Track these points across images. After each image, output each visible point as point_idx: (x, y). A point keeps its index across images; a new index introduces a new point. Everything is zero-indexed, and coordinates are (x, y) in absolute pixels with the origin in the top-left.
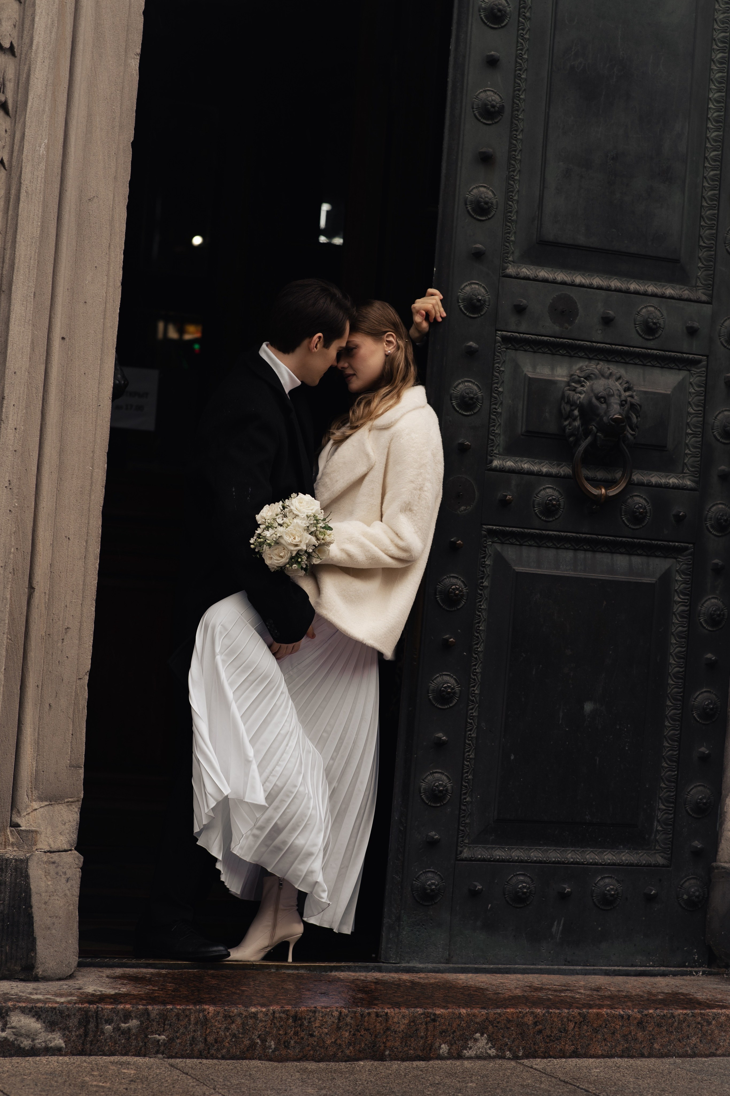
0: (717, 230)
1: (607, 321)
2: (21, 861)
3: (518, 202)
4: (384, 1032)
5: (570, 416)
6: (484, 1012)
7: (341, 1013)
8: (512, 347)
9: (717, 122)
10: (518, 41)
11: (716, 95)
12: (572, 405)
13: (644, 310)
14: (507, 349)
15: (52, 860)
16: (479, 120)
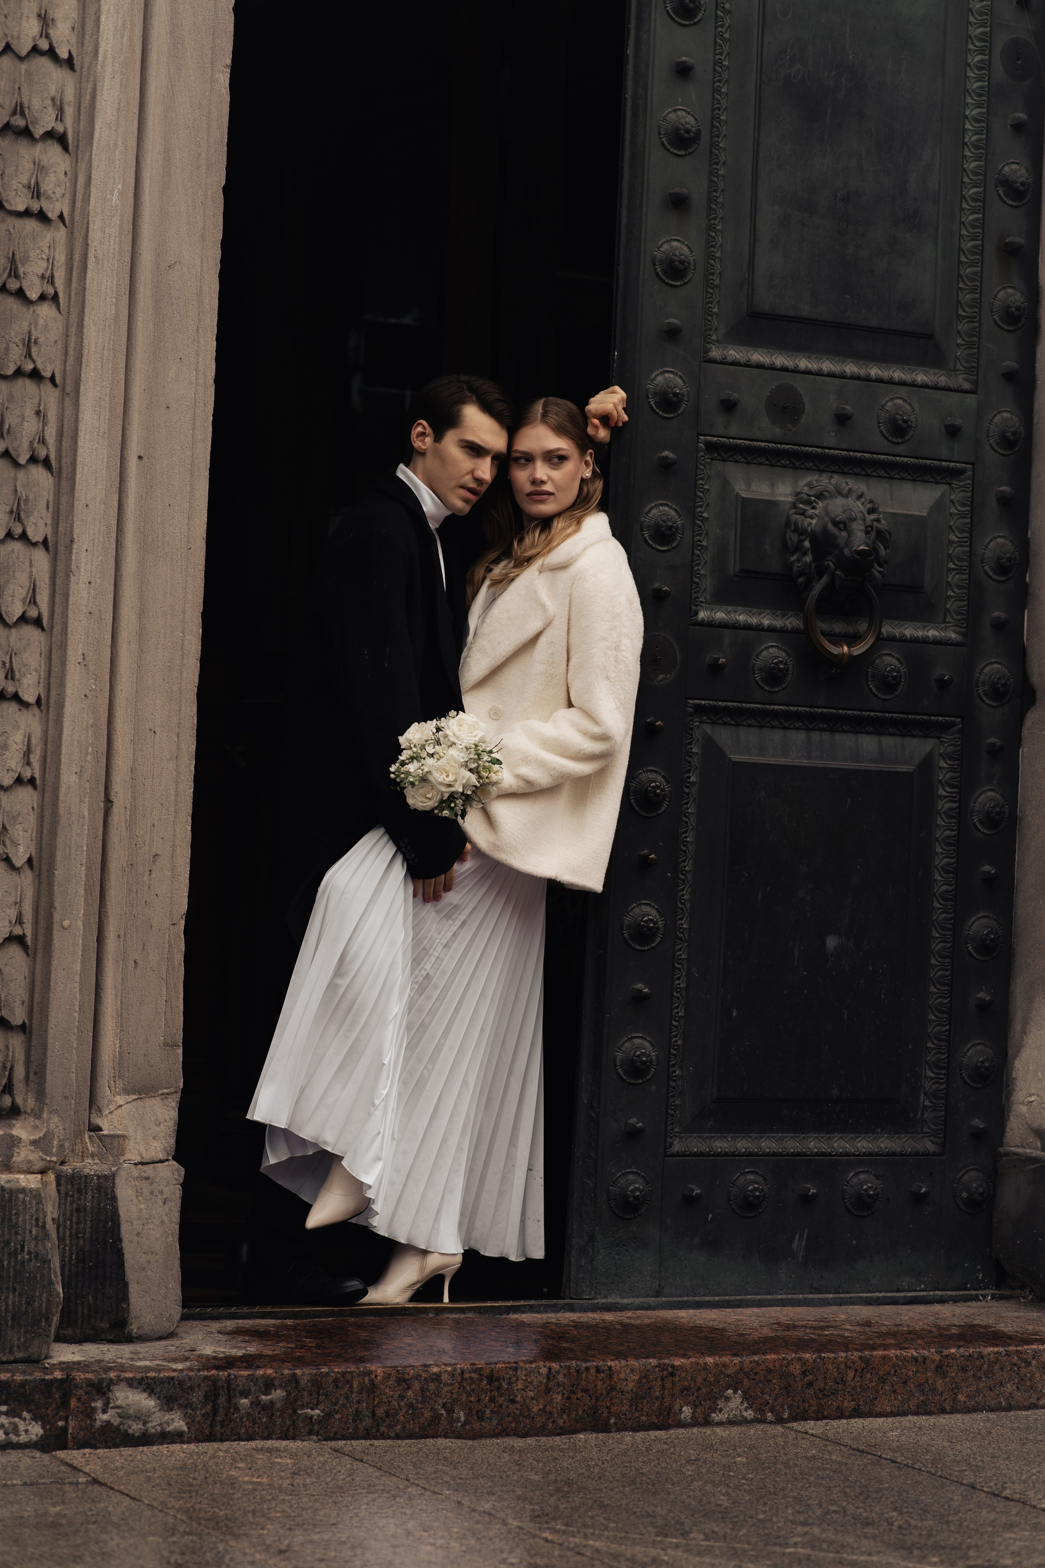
0: (981, 293)
1: (842, 419)
2: (106, 1177)
3: (721, 260)
4: (608, 1393)
5: (798, 548)
6: (736, 1360)
7: (550, 1369)
8: (719, 457)
9: (977, 147)
10: (716, 43)
11: (974, 112)
12: (800, 534)
13: (890, 404)
14: (712, 459)
15: (145, 1175)
16: (668, 150)
